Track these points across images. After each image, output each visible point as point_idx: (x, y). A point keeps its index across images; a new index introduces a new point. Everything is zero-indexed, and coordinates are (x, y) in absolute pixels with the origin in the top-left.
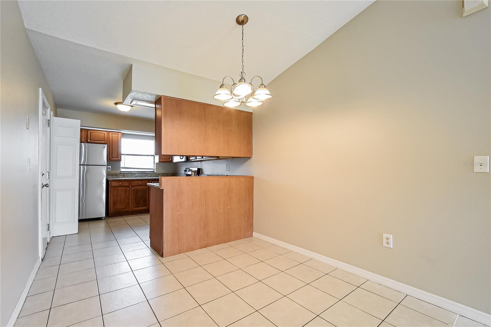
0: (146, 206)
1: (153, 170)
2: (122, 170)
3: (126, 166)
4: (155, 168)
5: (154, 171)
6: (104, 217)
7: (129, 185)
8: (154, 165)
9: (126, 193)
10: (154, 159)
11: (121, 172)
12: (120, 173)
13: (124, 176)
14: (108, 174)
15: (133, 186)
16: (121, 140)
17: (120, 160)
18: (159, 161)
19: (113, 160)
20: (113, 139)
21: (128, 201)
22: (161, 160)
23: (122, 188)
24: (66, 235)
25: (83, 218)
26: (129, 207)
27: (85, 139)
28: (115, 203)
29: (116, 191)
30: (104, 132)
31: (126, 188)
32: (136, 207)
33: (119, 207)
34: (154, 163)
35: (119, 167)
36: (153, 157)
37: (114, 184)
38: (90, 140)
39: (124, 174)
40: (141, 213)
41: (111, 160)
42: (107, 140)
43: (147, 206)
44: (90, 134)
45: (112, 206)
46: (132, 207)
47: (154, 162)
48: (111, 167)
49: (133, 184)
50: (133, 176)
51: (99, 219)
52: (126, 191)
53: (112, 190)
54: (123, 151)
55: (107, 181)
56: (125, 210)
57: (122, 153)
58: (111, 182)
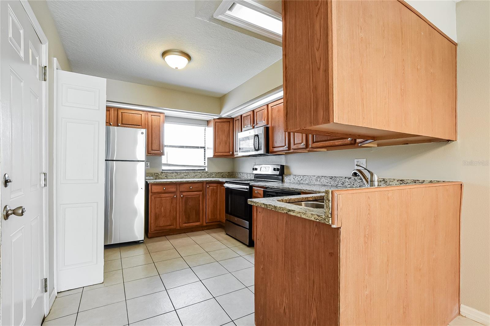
0: (199, 221)
1: (203, 168)
2: (164, 168)
3: (169, 163)
4: (206, 165)
5: (204, 170)
6: (143, 240)
7: (177, 190)
8: (205, 160)
9: (172, 203)
10: (205, 152)
11: (163, 170)
12: (162, 172)
13: (167, 177)
14: (147, 174)
15: (182, 192)
16: (163, 125)
17: (162, 154)
18: (213, 156)
19: (153, 154)
20: (154, 123)
21: (175, 213)
22: (216, 154)
23: (167, 195)
24: (84, 287)
25: (112, 243)
26: (176, 223)
27: (114, 122)
28: (157, 218)
29: (158, 199)
30: (141, 112)
31: (172, 195)
32: (186, 223)
33: (162, 222)
34: (205, 158)
35: (161, 164)
36: (203, 150)
37: (155, 189)
38: (122, 124)
39: (166, 174)
40: (192, 231)
41: (150, 154)
42: (145, 124)
43: (201, 220)
44: (122, 114)
45: (152, 221)
46: (181, 223)
47: (205, 156)
48: (150, 164)
49: (182, 188)
50: (178, 177)
51: (136, 243)
52: (172, 199)
53: (153, 198)
54: (167, 141)
55: (147, 185)
56: (172, 227)
57: (166, 143)
58: (151, 186)
